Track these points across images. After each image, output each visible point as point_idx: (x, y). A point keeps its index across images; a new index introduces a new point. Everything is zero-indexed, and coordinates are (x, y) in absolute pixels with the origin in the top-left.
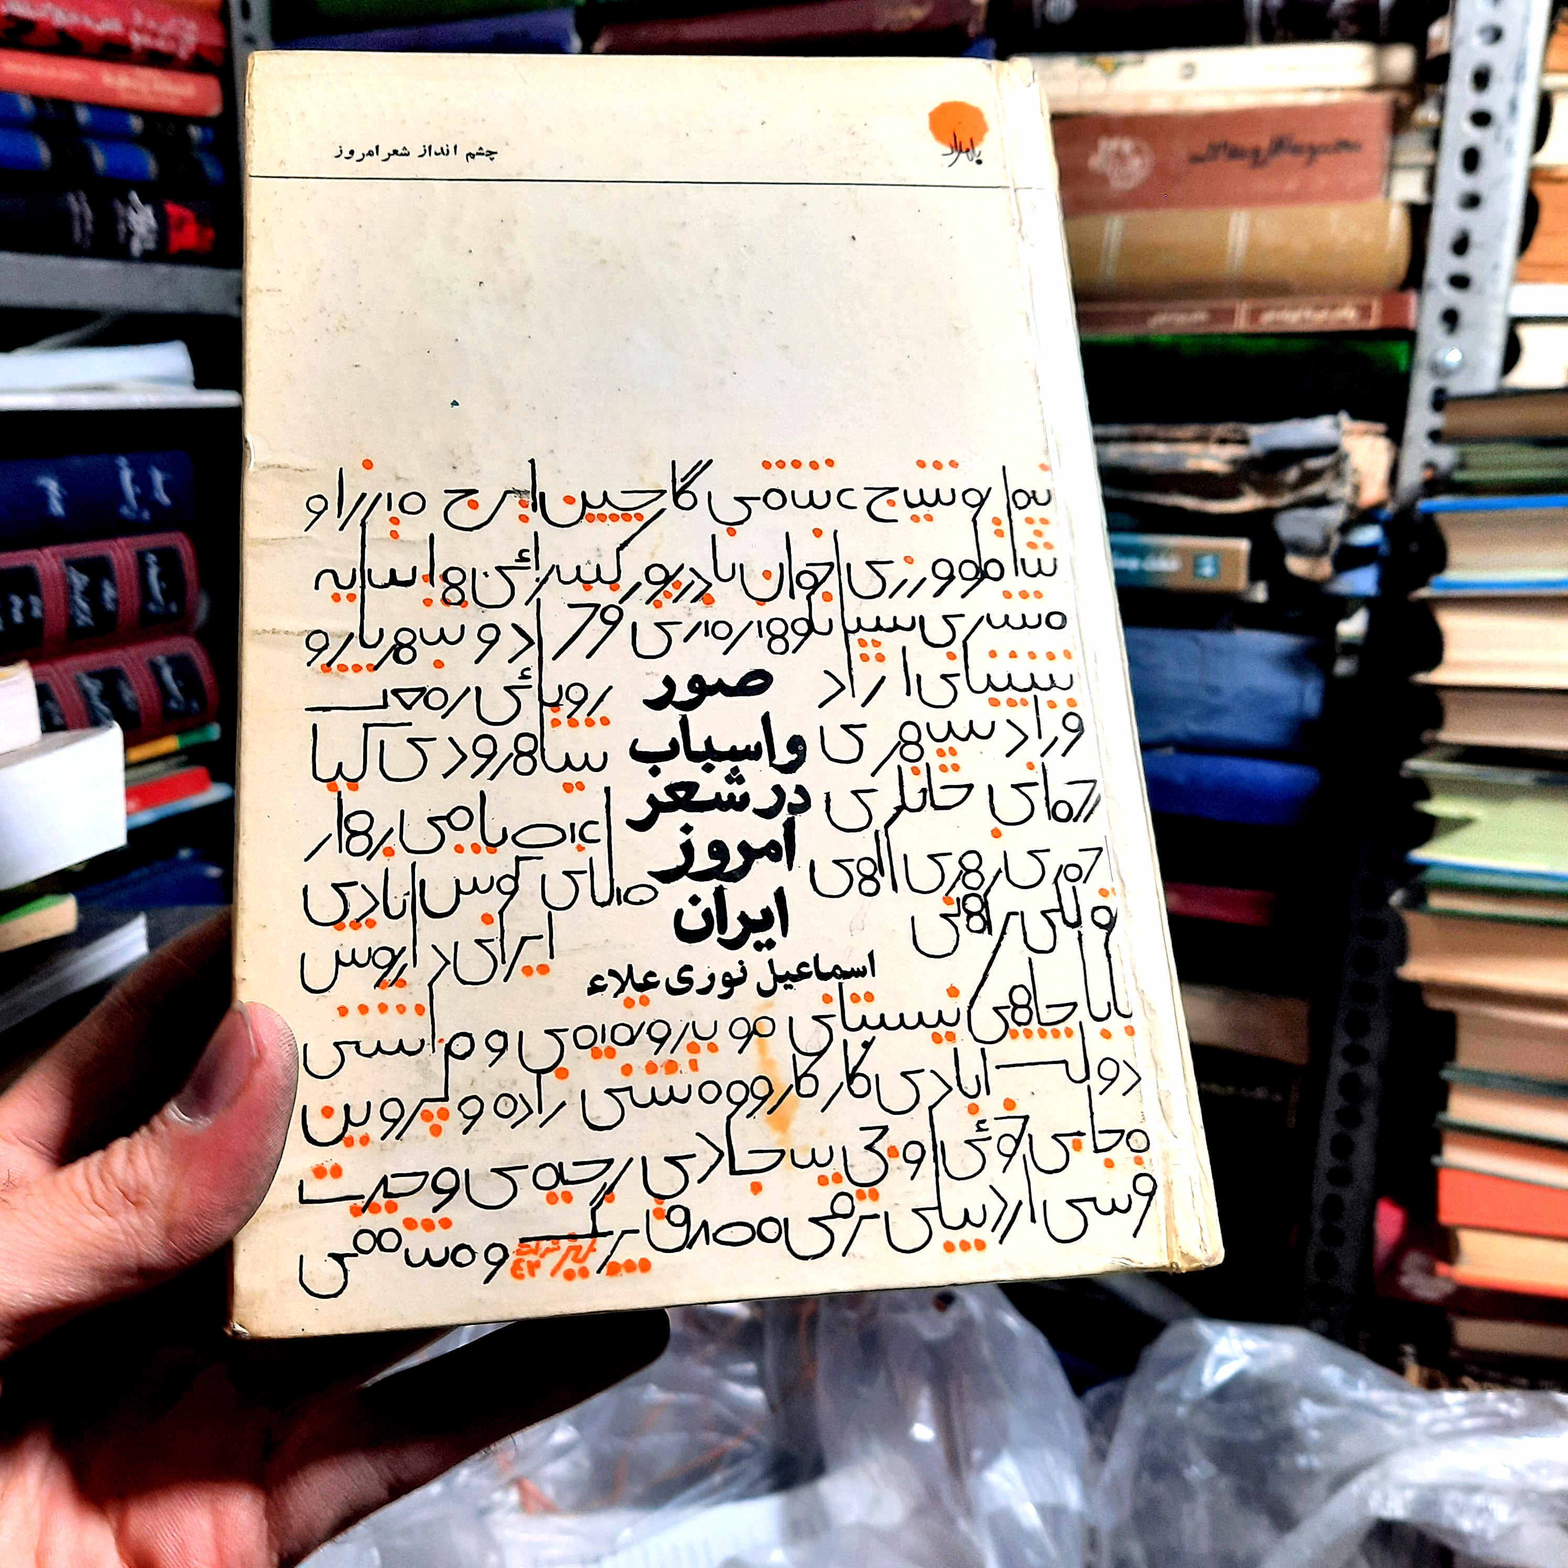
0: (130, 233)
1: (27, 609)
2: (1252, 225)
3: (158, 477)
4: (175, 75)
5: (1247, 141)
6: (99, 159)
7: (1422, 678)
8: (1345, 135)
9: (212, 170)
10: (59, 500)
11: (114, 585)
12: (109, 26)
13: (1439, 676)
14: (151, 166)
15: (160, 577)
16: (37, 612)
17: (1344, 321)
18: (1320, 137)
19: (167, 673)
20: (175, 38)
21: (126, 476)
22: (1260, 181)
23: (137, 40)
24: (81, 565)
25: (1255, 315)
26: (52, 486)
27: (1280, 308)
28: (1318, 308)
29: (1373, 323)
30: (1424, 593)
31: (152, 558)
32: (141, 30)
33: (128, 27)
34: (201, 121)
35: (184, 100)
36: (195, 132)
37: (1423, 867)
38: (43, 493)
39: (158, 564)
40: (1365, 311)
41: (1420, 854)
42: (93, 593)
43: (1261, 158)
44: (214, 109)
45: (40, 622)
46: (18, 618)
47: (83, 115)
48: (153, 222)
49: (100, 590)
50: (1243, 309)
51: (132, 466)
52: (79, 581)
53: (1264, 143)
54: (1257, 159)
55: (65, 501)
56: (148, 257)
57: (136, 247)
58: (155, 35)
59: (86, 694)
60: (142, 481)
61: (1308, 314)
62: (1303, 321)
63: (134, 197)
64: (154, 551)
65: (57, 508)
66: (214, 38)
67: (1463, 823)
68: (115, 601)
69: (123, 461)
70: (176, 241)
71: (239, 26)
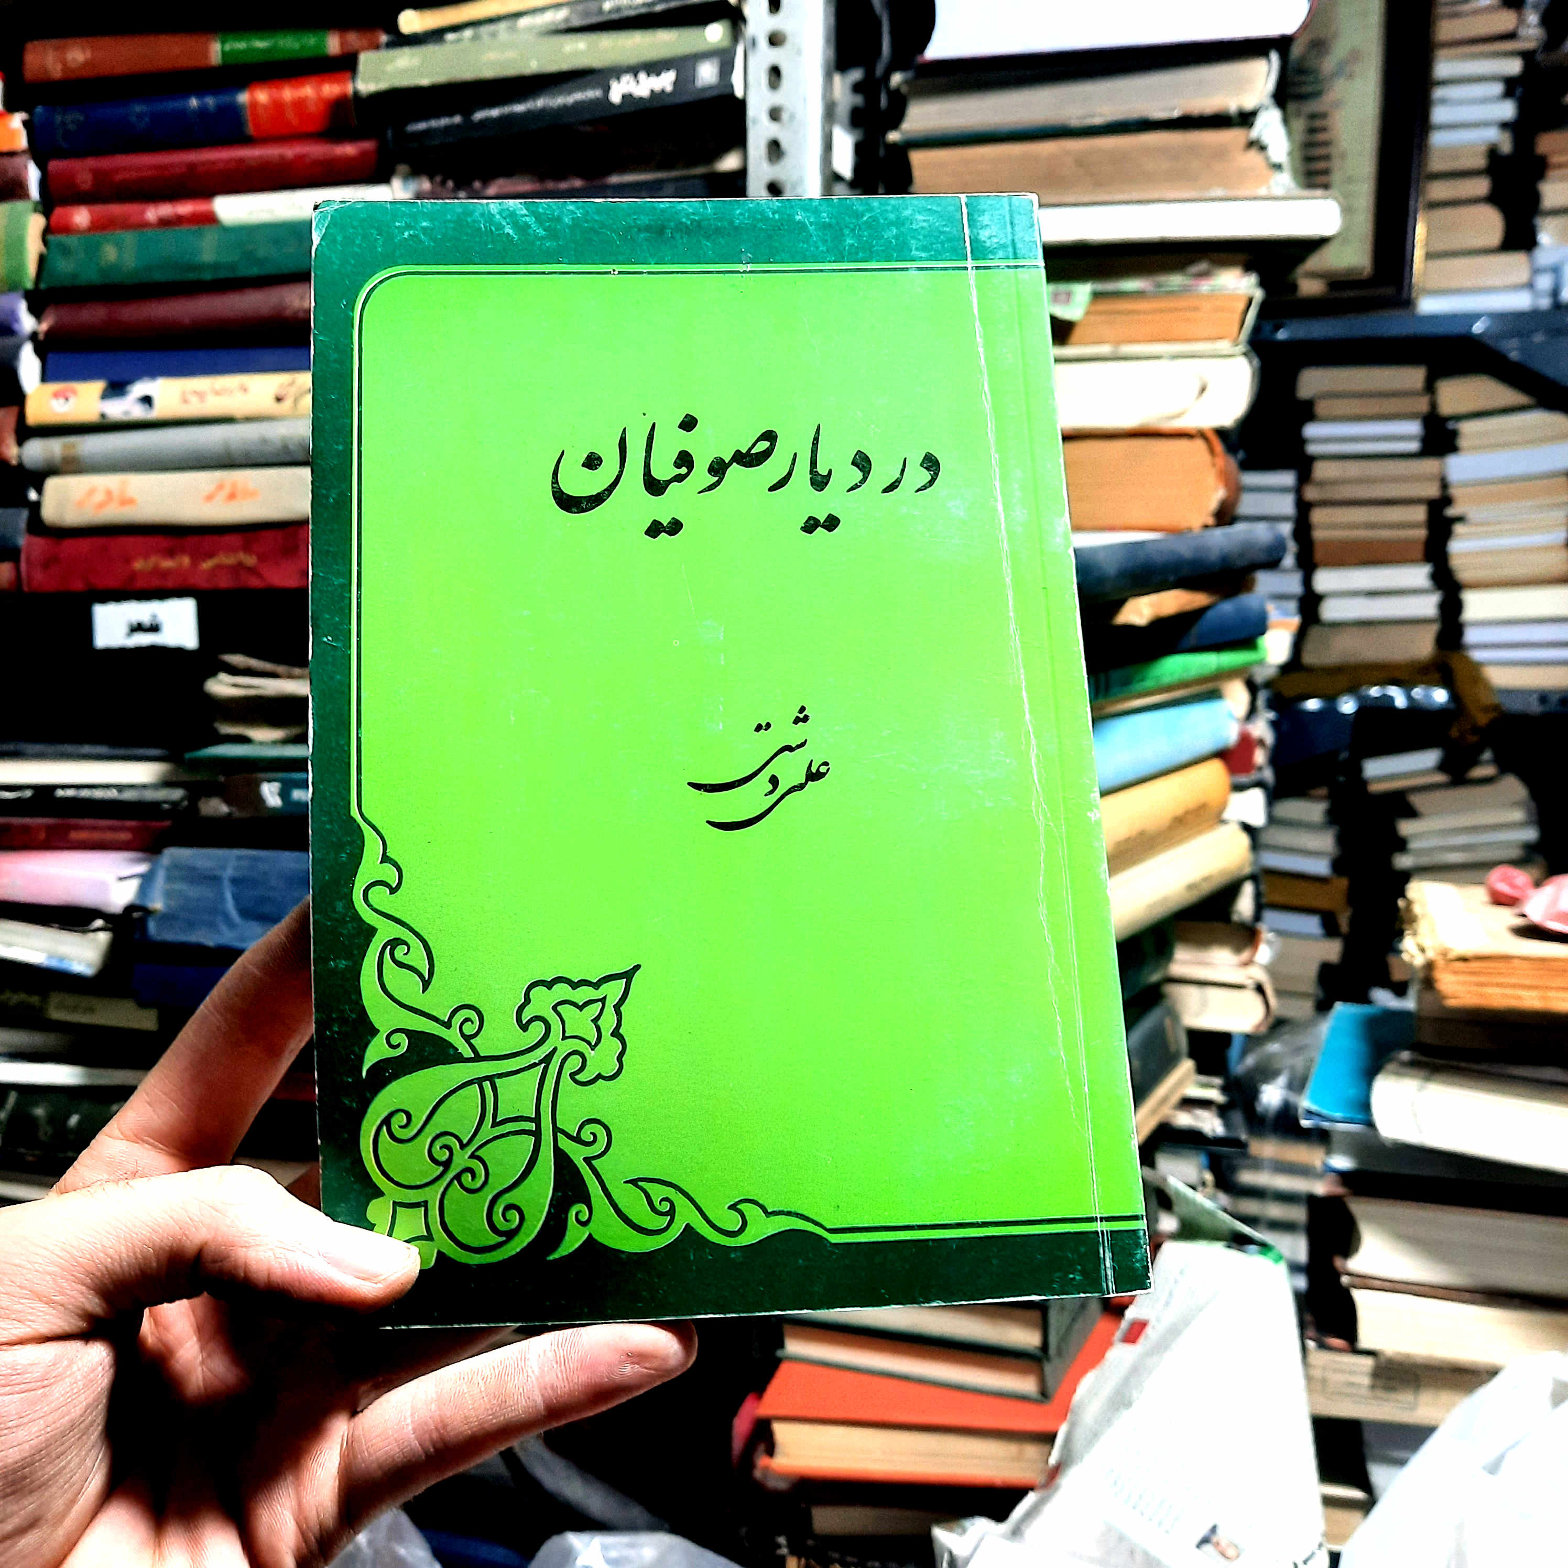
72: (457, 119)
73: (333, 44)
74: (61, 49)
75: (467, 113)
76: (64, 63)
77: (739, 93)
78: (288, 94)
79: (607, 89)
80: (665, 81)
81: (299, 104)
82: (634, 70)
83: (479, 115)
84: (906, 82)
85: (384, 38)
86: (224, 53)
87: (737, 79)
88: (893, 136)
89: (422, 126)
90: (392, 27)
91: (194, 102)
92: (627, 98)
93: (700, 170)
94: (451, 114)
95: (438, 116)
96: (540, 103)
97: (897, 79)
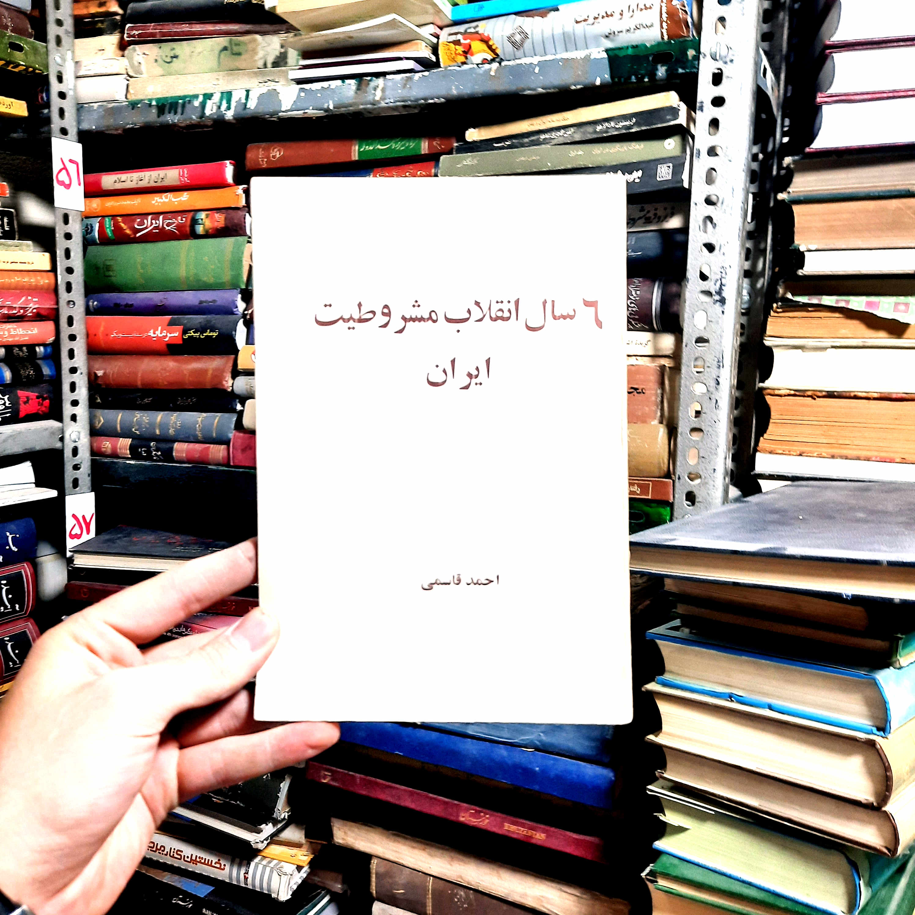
3: (10, 536)
4: (26, 324)
7: (651, 737)
8: (636, 384)
9: (46, 371)
13: (660, 739)
14: (8, 374)
15: (8, 592)
17: (634, 493)
19: (9, 647)
20: (24, 307)
29: (649, 496)
30: (652, 686)
31: (4, 582)
34: (42, 344)
35: (31, 336)
37: (659, 853)
40: (644, 488)
41: (659, 844)
44: (50, 338)
48: (9, 402)
56: (7, 421)
58: (10, 308)
64: (5, 578)
66: (49, 305)
67: (681, 830)
70: (24, 409)
71: (64, 296)
73: (424, 147)
74: (267, 150)
76: (268, 157)
77: (686, 185)
80: (636, 176)
82: (615, 169)
84: (794, 162)
85: (456, 146)
86: (360, 153)
87: (685, 176)
88: (781, 196)
90: (461, 138)
93: (655, 227)
97: (788, 160)
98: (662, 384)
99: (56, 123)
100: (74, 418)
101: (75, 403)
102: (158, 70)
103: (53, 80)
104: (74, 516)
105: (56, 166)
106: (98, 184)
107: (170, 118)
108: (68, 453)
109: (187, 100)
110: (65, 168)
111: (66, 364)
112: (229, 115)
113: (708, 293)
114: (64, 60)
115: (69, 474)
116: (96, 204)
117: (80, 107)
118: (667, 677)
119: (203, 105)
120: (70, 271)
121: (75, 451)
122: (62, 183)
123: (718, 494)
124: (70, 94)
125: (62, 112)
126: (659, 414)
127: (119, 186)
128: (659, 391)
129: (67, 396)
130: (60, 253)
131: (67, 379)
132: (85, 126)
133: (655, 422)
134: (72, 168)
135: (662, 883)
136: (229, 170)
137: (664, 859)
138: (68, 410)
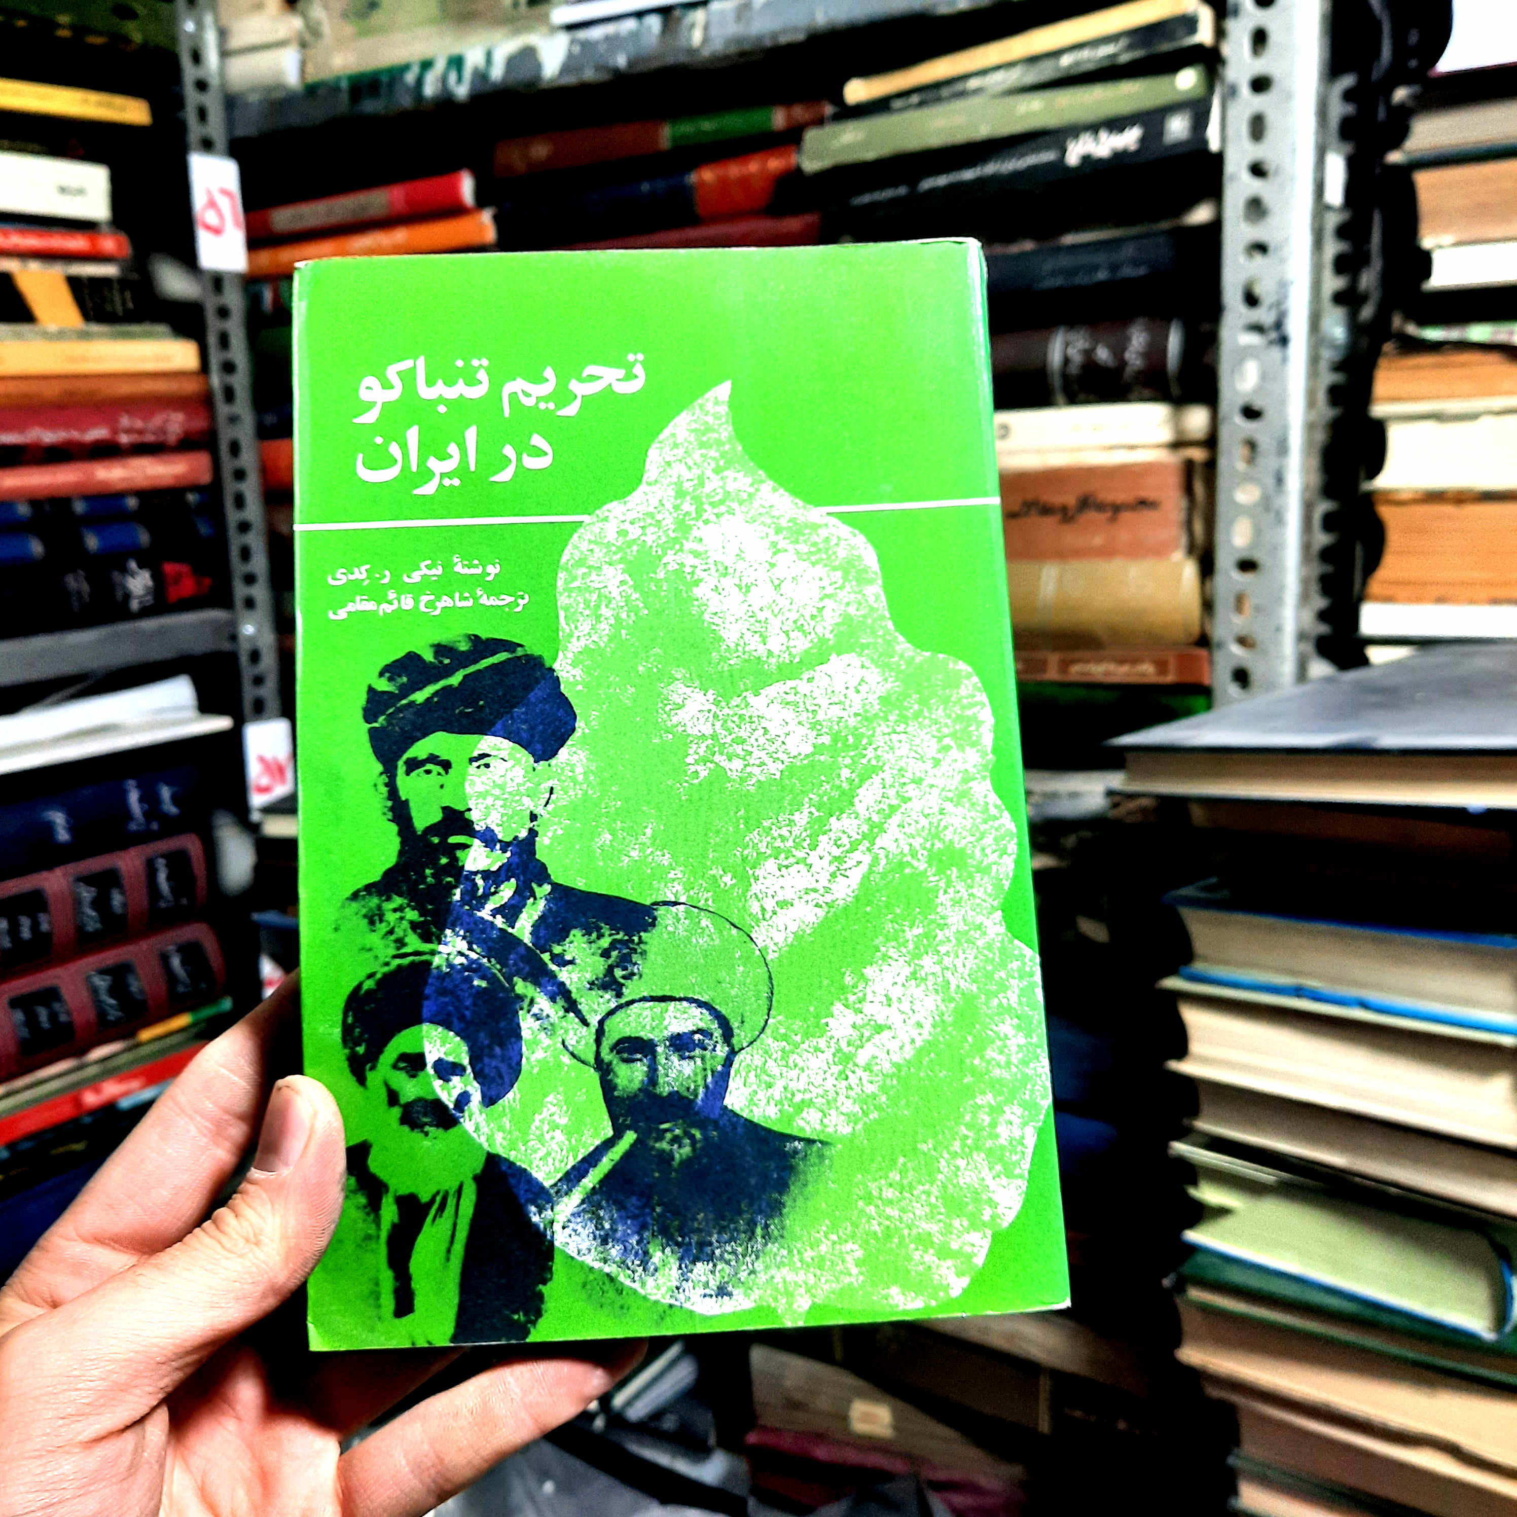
0: (127, 596)
1: (35, 926)
2: (1060, 581)
3: (166, 793)
4: (166, 457)
5: (1056, 499)
6: (92, 542)
7: (1174, 1066)
8: (1144, 494)
9: (204, 529)
10: (64, 828)
11: (123, 893)
12: (97, 433)
13: (1186, 1067)
14: (144, 538)
15: (169, 878)
16: (45, 927)
17: (1144, 675)
18: (1121, 497)
19: (176, 962)
20: (162, 431)
21: (134, 797)
22: (1070, 536)
23: (124, 439)
24: (88, 880)
25: (1065, 665)
26: (58, 818)
27: (1087, 661)
28: (1121, 662)
29: (1170, 678)
30: (1173, 983)
31: (161, 863)
32: (128, 431)
33: (115, 431)
34: (195, 488)
35: (176, 477)
36: (191, 498)
37: (1193, 1249)
38: (49, 827)
39: (167, 865)
40: (1162, 666)
41: (1193, 1236)
42: (101, 903)
43: (1070, 514)
44: (206, 478)
45: (49, 935)
46: (26, 934)
47: (79, 507)
48: (150, 583)
49: (109, 899)
50: (1053, 659)
51: (139, 787)
52: (87, 894)
53: (1070, 500)
54: (1066, 515)
55: (71, 829)
56: (146, 612)
57: (135, 605)
58: (140, 432)
59: (95, 991)
60: (150, 798)
61: (1111, 667)
62: (1107, 673)
63: (133, 565)
64: (163, 856)
65: (63, 835)
66: (199, 424)
67: (1224, 1212)
68: (125, 905)
69: (131, 784)
70: (174, 594)
71: (223, 409)
72: (902, 191)
73: (778, 118)
74: (525, 146)
75: (913, 183)
76: (528, 159)
77: (1214, 145)
78: (734, 170)
79: (1064, 151)
80: (1130, 138)
81: (745, 181)
82: (1094, 128)
83: (927, 184)
84: (1413, 96)
85: (829, 109)
86: (675, 139)
87: (1213, 132)
88: (1395, 157)
89: (866, 199)
90: (837, 97)
91: (645, 187)
92: (1087, 159)
93: (1165, 225)
94: (896, 185)
95: (882, 187)
96: (991, 168)
97: (1401, 94)
98: (1188, 489)
99: (195, 131)
100: (250, 603)
101: (250, 579)
102: (348, 29)
103: (186, 61)
104: (262, 760)
105: (199, 200)
106: (266, 223)
107: (370, 106)
108: (244, 659)
109: (396, 73)
110: (212, 204)
111: (233, 517)
112: (462, 91)
113: (1258, 328)
114: (200, 25)
115: (249, 693)
116: (266, 258)
117: (231, 102)
118: (1199, 967)
119: (420, 82)
120: (229, 367)
121: (255, 656)
122: (208, 227)
123: (1288, 668)
124: (214, 81)
125: (202, 114)
126: (1184, 540)
127: (298, 225)
128: (1183, 503)
129: (238, 568)
130: (212, 340)
131: (235, 542)
132: (240, 132)
133: (1178, 554)
134: (224, 204)
135: (1195, 1294)
136: (467, 186)
137: (1199, 1258)
138: (240, 591)
